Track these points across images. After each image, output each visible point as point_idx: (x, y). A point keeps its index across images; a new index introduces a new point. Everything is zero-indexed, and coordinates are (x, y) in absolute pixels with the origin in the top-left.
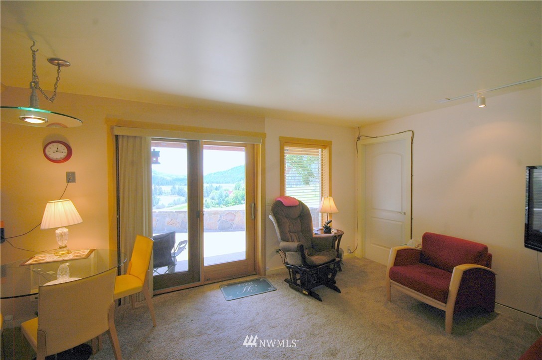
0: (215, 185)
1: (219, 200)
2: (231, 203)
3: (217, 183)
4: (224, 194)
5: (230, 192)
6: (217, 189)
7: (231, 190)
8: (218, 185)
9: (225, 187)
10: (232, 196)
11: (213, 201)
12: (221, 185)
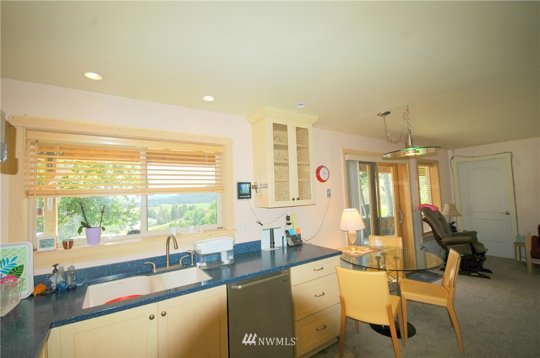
0: (188, 205)
1: (194, 219)
2: (207, 223)
3: (189, 203)
4: (199, 213)
5: (207, 212)
6: (191, 209)
7: (206, 209)
8: (191, 205)
9: (199, 206)
10: (208, 215)
11: (188, 221)
12: (195, 205)
